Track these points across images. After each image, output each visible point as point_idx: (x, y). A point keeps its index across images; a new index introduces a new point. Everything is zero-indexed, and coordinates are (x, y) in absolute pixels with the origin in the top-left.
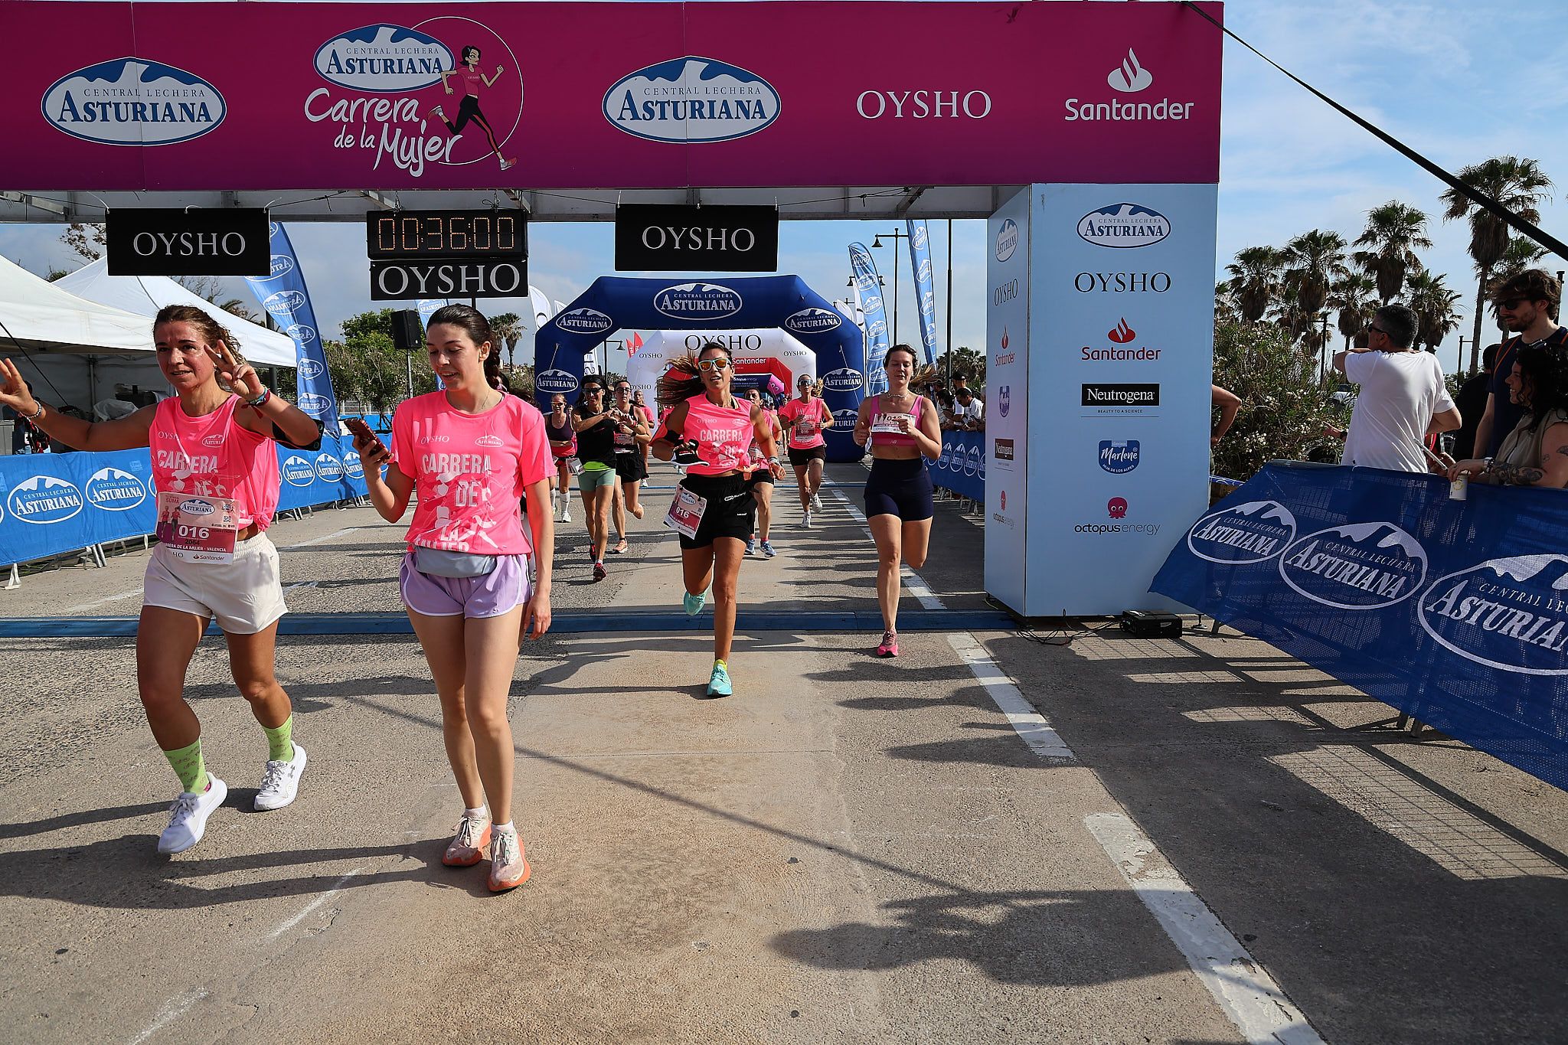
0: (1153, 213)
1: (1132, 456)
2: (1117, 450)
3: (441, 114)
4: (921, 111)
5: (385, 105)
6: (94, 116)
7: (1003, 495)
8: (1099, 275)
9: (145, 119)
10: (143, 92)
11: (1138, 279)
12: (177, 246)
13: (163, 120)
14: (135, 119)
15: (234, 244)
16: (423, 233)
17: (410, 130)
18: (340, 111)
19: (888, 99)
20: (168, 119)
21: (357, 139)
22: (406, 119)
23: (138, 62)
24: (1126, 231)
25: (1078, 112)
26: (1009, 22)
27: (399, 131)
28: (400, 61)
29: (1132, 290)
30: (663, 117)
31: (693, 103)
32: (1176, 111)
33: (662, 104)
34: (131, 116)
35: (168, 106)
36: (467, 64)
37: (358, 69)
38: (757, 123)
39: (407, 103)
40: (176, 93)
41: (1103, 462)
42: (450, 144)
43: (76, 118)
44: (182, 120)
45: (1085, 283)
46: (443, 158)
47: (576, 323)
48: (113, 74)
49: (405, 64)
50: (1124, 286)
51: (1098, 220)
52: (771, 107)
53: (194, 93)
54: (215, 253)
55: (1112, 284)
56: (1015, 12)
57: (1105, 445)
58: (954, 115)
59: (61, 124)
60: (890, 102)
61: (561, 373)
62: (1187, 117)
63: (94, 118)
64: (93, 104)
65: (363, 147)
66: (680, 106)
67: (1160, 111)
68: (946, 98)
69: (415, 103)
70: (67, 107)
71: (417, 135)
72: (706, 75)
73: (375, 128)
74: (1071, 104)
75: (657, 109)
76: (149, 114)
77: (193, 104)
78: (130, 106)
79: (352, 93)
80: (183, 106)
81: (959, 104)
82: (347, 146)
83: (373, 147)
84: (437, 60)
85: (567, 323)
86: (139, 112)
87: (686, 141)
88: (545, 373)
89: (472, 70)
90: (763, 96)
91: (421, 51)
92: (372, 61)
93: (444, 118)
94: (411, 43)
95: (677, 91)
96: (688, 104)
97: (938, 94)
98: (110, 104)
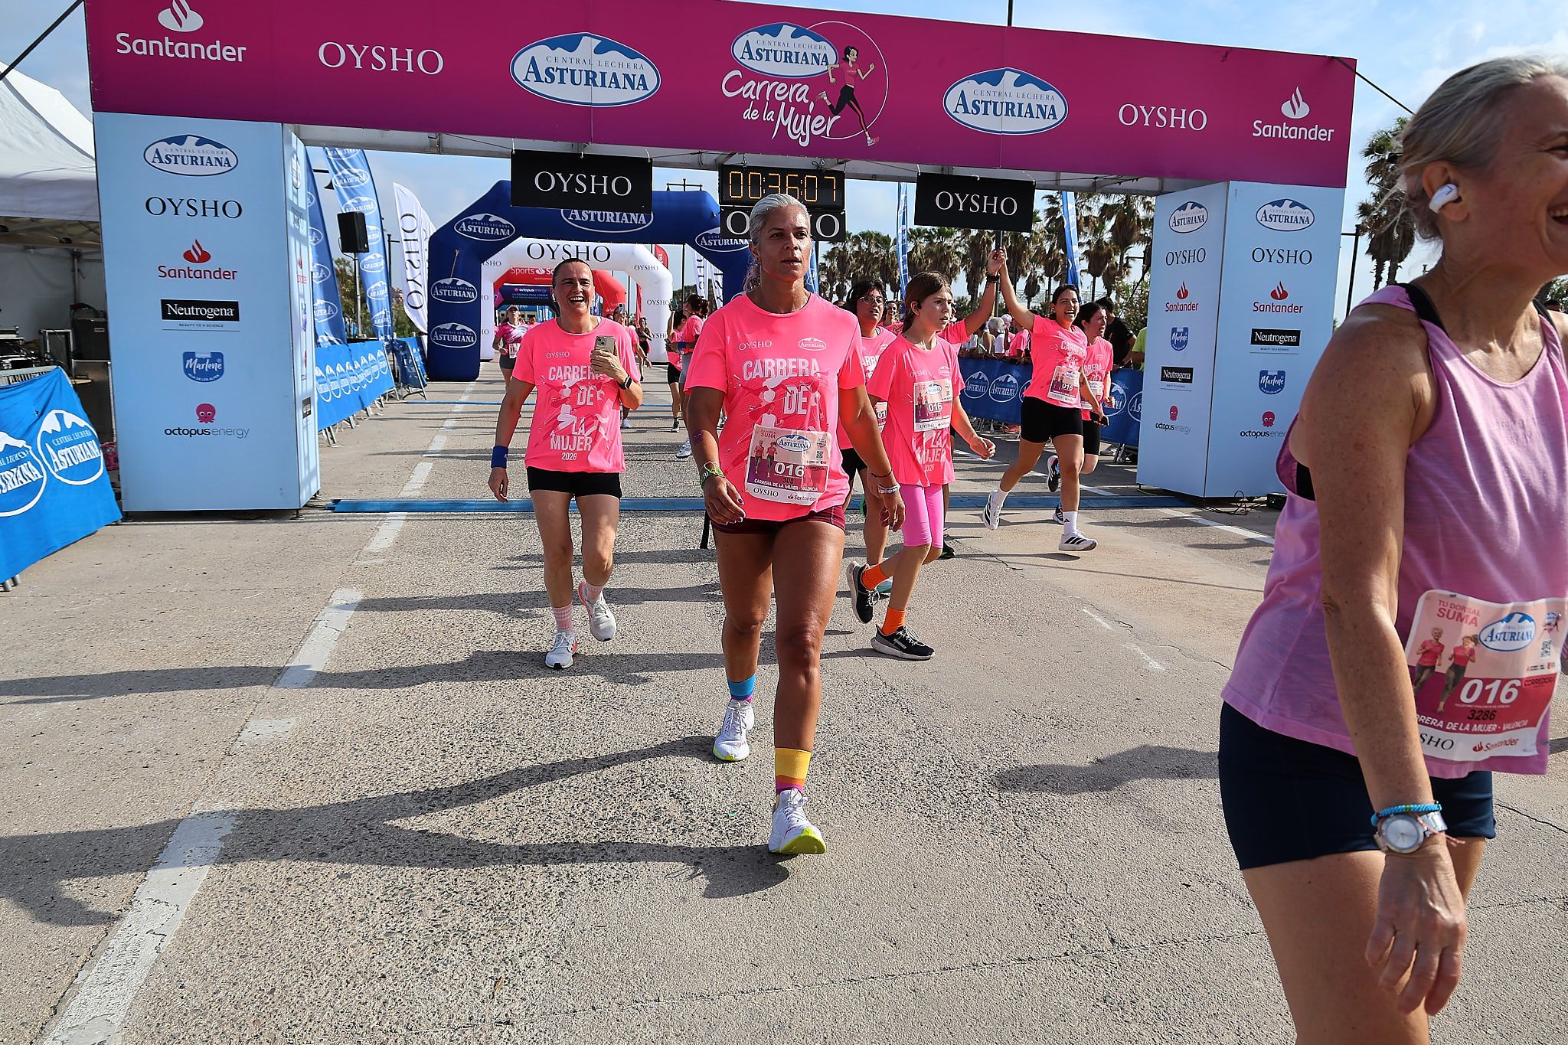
0: (1304, 208)
1: (1280, 382)
2: (1271, 377)
3: (825, 98)
4: (1161, 122)
5: (784, 87)
6: (553, 79)
7: (1174, 409)
8: (1268, 250)
9: (595, 85)
10: (595, 63)
11: (1292, 254)
12: (572, 184)
13: (610, 87)
14: (587, 84)
15: (621, 186)
16: (765, 185)
17: (802, 109)
18: (749, 90)
19: (1140, 111)
20: (613, 85)
21: (761, 113)
22: (799, 100)
23: (593, 37)
24: (1286, 220)
25: (1263, 130)
26: (1222, 61)
27: (793, 109)
28: (797, 53)
29: (1288, 262)
30: (986, 113)
31: (1008, 104)
32: (1323, 134)
33: (986, 103)
34: (584, 81)
35: (614, 75)
36: (848, 60)
37: (764, 57)
38: (1050, 122)
39: (800, 87)
40: (621, 65)
41: (1261, 385)
42: (830, 122)
43: (539, 79)
44: (625, 88)
45: (1258, 255)
46: (824, 133)
47: (477, 229)
48: (571, 46)
49: (801, 57)
50: (1282, 258)
51: (1271, 210)
52: (1061, 111)
53: (635, 66)
54: (605, 193)
55: (1275, 257)
56: (1226, 56)
57: (1263, 373)
58: (1183, 127)
59: (525, 83)
60: (1141, 113)
61: (460, 282)
62: (1329, 140)
63: (552, 81)
64: (553, 69)
65: (765, 119)
66: (999, 105)
67: (1313, 132)
68: (1178, 114)
69: (806, 87)
70: (531, 70)
71: (806, 113)
72: (1018, 83)
73: (775, 106)
74: (1257, 124)
75: (982, 107)
76: (598, 80)
77: (634, 75)
78: (584, 73)
79: (759, 77)
80: (626, 76)
81: (1185, 119)
82: (753, 119)
83: (773, 120)
84: (825, 55)
85: (467, 228)
86: (590, 78)
87: (1000, 132)
88: (442, 282)
89: (851, 66)
90: (1056, 102)
91: (813, 47)
92: (775, 52)
93: (827, 101)
94: (805, 40)
95: (997, 94)
96: (1004, 104)
97: (1173, 110)
98: (567, 70)
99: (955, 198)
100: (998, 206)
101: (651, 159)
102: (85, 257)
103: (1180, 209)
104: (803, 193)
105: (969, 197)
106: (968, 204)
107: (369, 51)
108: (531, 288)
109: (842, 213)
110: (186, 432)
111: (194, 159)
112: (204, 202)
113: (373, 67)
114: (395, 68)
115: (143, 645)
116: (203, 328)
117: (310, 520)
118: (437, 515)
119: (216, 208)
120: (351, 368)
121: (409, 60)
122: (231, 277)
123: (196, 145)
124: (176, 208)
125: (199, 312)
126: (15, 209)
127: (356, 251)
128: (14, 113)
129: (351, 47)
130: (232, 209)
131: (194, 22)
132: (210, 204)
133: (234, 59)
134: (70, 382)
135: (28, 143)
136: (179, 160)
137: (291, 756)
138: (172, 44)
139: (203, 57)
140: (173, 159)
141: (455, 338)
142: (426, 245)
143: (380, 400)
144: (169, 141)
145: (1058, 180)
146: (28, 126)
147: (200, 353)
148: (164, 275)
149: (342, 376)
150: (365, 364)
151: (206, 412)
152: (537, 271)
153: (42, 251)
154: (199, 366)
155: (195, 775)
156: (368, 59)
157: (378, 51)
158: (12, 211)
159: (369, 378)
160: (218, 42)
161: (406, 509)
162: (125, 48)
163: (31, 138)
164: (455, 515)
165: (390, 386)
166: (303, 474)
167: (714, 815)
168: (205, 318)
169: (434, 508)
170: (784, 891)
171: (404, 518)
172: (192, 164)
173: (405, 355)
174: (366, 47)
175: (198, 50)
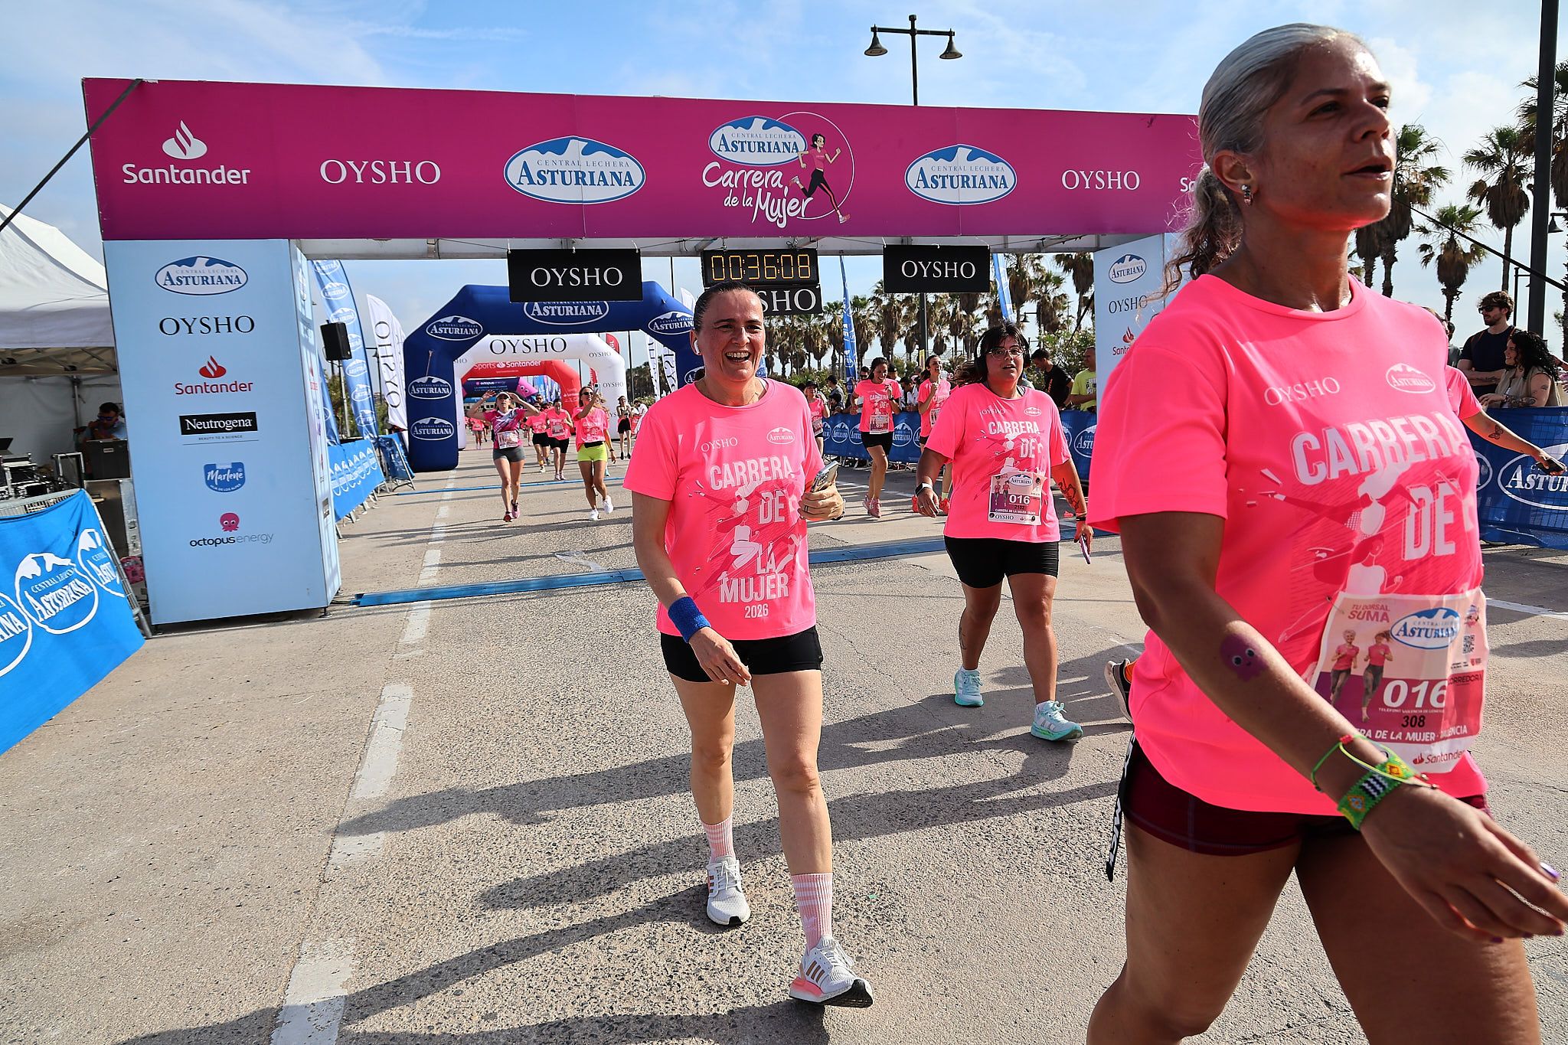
3: (798, 182)
4: (1100, 185)
5: (759, 175)
6: (545, 180)
9: (585, 184)
10: (583, 163)
12: (567, 278)
13: (599, 185)
14: (577, 183)
15: (613, 277)
16: (745, 266)
17: (777, 194)
18: (727, 179)
19: (1080, 176)
20: (602, 183)
21: (740, 200)
22: (774, 186)
23: (579, 140)
25: (1189, 186)
26: (1149, 127)
27: (769, 194)
28: (769, 143)
30: (944, 187)
31: (963, 177)
33: (943, 177)
34: (574, 181)
35: (602, 173)
36: (816, 146)
37: (740, 149)
38: (1001, 191)
39: (775, 173)
40: (607, 164)
42: (804, 204)
43: (531, 182)
44: (613, 185)
46: (800, 214)
47: (448, 330)
48: (560, 149)
49: (773, 146)
52: (1011, 181)
53: (621, 164)
54: (598, 283)
56: (1152, 121)
58: (1119, 187)
59: (518, 186)
60: (1082, 178)
61: (435, 380)
63: (544, 183)
64: (544, 172)
65: (744, 205)
66: (955, 179)
68: (1114, 176)
69: (780, 174)
70: (524, 173)
71: (782, 197)
72: (970, 158)
73: (753, 192)
74: (1184, 181)
75: (940, 181)
76: (588, 179)
77: (620, 173)
78: (573, 174)
79: (736, 167)
80: (613, 174)
81: (1121, 180)
82: (734, 205)
83: (751, 206)
84: (795, 143)
85: (438, 331)
86: (580, 178)
87: (959, 203)
88: (418, 381)
89: (819, 151)
90: (1005, 172)
91: (783, 136)
92: (749, 143)
93: (800, 185)
94: (776, 130)
95: (952, 169)
96: (960, 177)
97: (1109, 173)
98: (557, 172)
99: (919, 266)
100: (958, 270)
101: (639, 250)
102: (84, 383)
103: (1118, 262)
104: (781, 270)
105: (932, 264)
106: (931, 271)
107: (369, 166)
108: (491, 381)
109: (817, 287)
110: (211, 542)
111: (205, 279)
112: (216, 319)
113: (374, 181)
114: (394, 181)
115: (203, 765)
116: (218, 440)
117: (338, 616)
118: (461, 601)
119: (229, 324)
120: (347, 467)
121: (408, 172)
122: (247, 389)
123: (207, 264)
124: (190, 327)
125: (217, 426)
126: (25, 341)
127: (340, 359)
128: (18, 250)
129: (351, 163)
130: (244, 324)
131: (198, 149)
132: (223, 321)
133: (239, 182)
134: (93, 502)
135: (34, 277)
136: (190, 281)
137: (391, 876)
138: (178, 171)
139: (208, 182)
140: (184, 280)
141: (434, 431)
142: (401, 348)
143: (373, 495)
144: (179, 263)
145: (1006, 244)
146: (33, 262)
147: (221, 464)
148: (181, 392)
149: (339, 474)
150: (358, 462)
151: (230, 521)
152: (498, 366)
153: (43, 380)
154: (220, 477)
155: (295, 910)
156: (368, 174)
157: (378, 166)
158: (21, 343)
159: (362, 474)
160: (222, 167)
161: (428, 598)
162: (132, 178)
163: (36, 273)
164: (478, 600)
165: (380, 481)
166: (328, 572)
167: (854, 898)
168: (223, 430)
169: (456, 594)
170: (963, 982)
171: (430, 606)
172: (203, 284)
173: (392, 450)
174: (365, 163)
175: (203, 175)
